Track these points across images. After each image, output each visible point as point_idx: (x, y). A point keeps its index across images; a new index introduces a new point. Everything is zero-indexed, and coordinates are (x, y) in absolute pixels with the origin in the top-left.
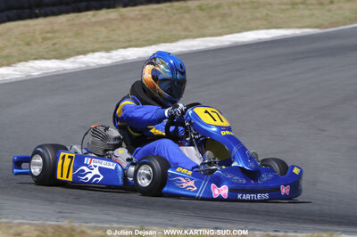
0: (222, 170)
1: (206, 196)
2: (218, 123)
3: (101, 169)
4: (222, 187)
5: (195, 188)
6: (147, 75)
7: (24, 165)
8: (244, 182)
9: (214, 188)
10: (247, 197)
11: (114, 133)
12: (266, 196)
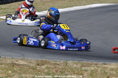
0: (64, 42)
1: (58, 49)
2: (66, 28)
3: (33, 41)
4: (64, 47)
5: (56, 47)
6: (48, 15)
7: (16, 40)
8: (70, 45)
9: (61, 47)
10: (71, 49)
11: (41, 31)
12: (77, 49)
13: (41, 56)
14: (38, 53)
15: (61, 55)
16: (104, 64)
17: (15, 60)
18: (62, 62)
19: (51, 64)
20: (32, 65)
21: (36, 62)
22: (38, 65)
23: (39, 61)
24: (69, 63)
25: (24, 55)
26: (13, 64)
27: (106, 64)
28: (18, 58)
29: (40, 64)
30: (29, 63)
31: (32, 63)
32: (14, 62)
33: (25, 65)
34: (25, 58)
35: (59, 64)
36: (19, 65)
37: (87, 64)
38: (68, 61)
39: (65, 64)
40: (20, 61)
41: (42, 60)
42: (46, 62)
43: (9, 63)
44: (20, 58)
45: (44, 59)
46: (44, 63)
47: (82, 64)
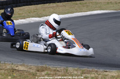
13: (41, 62)
14: (38, 59)
15: (61, 61)
16: (105, 71)
17: (15, 65)
18: (62, 69)
19: (51, 70)
20: (31, 71)
21: (36, 68)
22: (38, 71)
23: (39, 67)
24: (69, 70)
25: (24, 61)
26: (13, 69)
27: (107, 71)
28: (18, 63)
29: (40, 70)
30: (29, 69)
31: (32, 69)
32: (14, 68)
33: (25, 71)
34: (25, 64)
35: (59, 70)
36: (18, 71)
37: (88, 71)
38: (69, 68)
39: (65, 71)
40: (20, 66)
41: (42, 66)
42: (46, 69)
43: (9, 69)
44: (20, 64)
45: (44, 66)
46: (44, 69)
47: (83, 71)
